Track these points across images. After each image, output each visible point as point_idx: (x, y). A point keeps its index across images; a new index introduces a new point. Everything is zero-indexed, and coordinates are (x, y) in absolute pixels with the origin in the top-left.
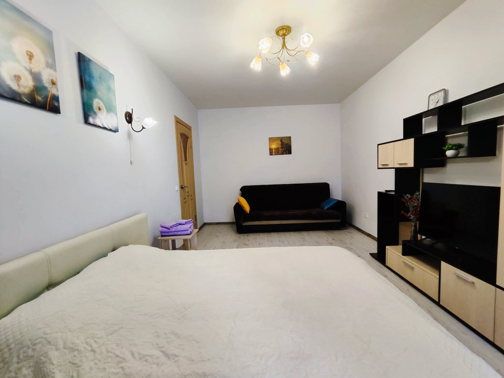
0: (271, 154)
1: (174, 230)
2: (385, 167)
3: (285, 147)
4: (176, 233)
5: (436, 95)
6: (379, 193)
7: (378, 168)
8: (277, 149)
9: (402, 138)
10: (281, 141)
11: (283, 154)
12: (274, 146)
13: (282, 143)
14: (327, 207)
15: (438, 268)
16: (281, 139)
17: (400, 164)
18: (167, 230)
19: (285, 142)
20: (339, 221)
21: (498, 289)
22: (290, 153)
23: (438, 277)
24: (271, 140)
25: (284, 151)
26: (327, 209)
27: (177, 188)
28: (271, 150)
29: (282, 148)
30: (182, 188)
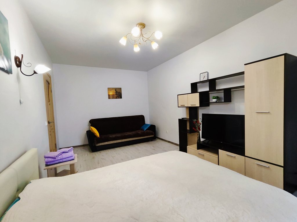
0: (109, 98)
1: (59, 158)
2: (183, 106)
3: (118, 94)
4: (61, 161)
5: (203, 74)
6: (179, 120)
7: (178, 107)
8: (113, 95)
9: (191, 93)
10: (116, 90)
11: (117, 98)
12: (111, 93)
13: (116, 92)
14: (145, 129)
15: (217, 153)
16: (116, 89)
17: (191, 105)
18: (53, 159)
19: (118, 91)
20: (153, 136)
21: (246, 157)
22: (121, 98)
23: (218, 157)
24: (109, 89)
25: (117, 96)
26: (145, 130)
27: (47, 124)
28: (109, 95)
29: (116, 95)
30: (49, 123)
